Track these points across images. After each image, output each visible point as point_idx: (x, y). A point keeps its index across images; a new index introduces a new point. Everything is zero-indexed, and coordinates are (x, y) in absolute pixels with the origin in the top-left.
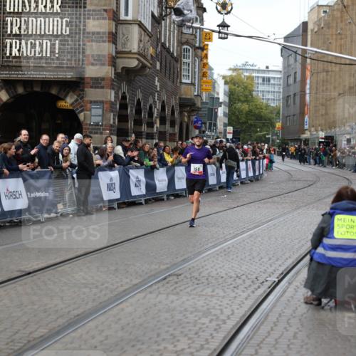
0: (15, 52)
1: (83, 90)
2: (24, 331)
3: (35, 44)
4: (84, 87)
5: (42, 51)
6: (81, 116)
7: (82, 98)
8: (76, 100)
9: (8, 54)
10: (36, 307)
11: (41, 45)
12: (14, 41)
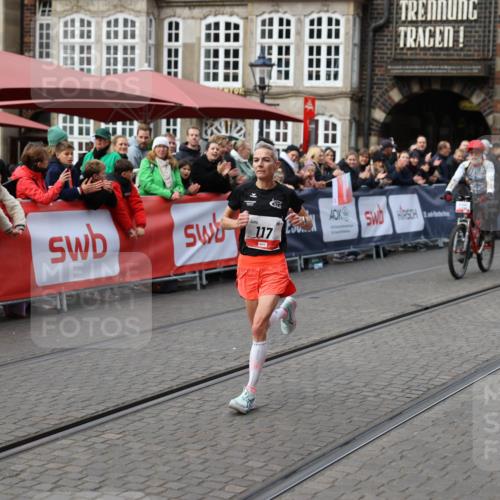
0: (410, 43)
1: (492, 88)
2: (422, 377)
3: (435, 32)
4: (493, 84)
5: (443, 40)
6: (490, 120)
7: (491, 97)
8: (484, 100)
9: (402, 45)
10: (435, 349)
11: (442, 33)
12: (409, 29)
